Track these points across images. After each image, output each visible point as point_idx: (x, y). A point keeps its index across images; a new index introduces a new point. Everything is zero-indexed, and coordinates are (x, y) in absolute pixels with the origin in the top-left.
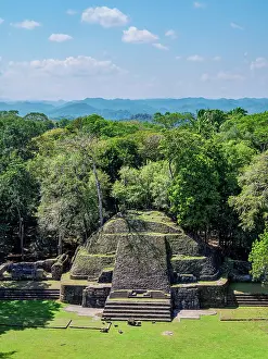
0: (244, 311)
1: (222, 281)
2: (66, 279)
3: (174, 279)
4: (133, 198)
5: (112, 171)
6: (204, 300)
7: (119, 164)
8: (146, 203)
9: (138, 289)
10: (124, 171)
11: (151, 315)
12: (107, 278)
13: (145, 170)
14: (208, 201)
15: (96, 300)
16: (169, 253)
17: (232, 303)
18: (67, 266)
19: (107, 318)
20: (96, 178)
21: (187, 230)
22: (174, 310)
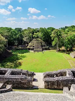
0: (51, 50)
1: (48, 47)
2: (28, 47)
3: (42, 47)
4: (36, 37)
5: (33, 33)
6: (46, 49)
7: (34, 33)
8: (38, 37)
9: (38, 48)
10: (35, 33)
11: (40, 51)
12: (34, 47)
13: (37, 34)
14: (46, 37)
15: (33, 49)
16: (41, 43)
17: (50, 49)
18: (28, 46)
19: (34, 51)
20: (31, 34)
21: (43, 41)
22: (43, 50)
